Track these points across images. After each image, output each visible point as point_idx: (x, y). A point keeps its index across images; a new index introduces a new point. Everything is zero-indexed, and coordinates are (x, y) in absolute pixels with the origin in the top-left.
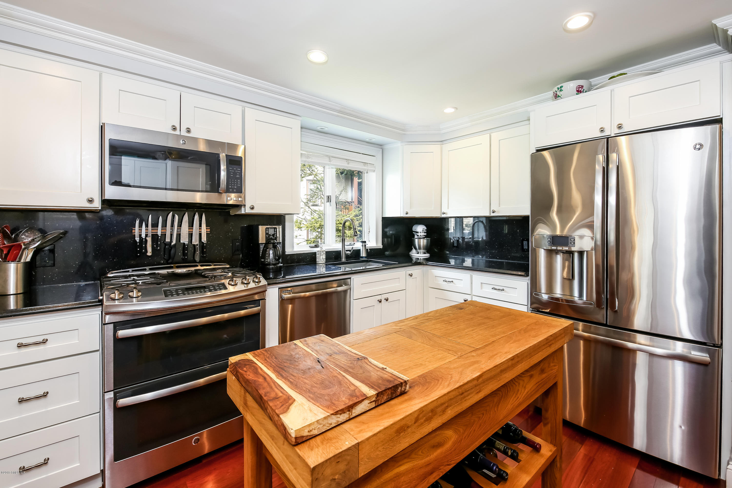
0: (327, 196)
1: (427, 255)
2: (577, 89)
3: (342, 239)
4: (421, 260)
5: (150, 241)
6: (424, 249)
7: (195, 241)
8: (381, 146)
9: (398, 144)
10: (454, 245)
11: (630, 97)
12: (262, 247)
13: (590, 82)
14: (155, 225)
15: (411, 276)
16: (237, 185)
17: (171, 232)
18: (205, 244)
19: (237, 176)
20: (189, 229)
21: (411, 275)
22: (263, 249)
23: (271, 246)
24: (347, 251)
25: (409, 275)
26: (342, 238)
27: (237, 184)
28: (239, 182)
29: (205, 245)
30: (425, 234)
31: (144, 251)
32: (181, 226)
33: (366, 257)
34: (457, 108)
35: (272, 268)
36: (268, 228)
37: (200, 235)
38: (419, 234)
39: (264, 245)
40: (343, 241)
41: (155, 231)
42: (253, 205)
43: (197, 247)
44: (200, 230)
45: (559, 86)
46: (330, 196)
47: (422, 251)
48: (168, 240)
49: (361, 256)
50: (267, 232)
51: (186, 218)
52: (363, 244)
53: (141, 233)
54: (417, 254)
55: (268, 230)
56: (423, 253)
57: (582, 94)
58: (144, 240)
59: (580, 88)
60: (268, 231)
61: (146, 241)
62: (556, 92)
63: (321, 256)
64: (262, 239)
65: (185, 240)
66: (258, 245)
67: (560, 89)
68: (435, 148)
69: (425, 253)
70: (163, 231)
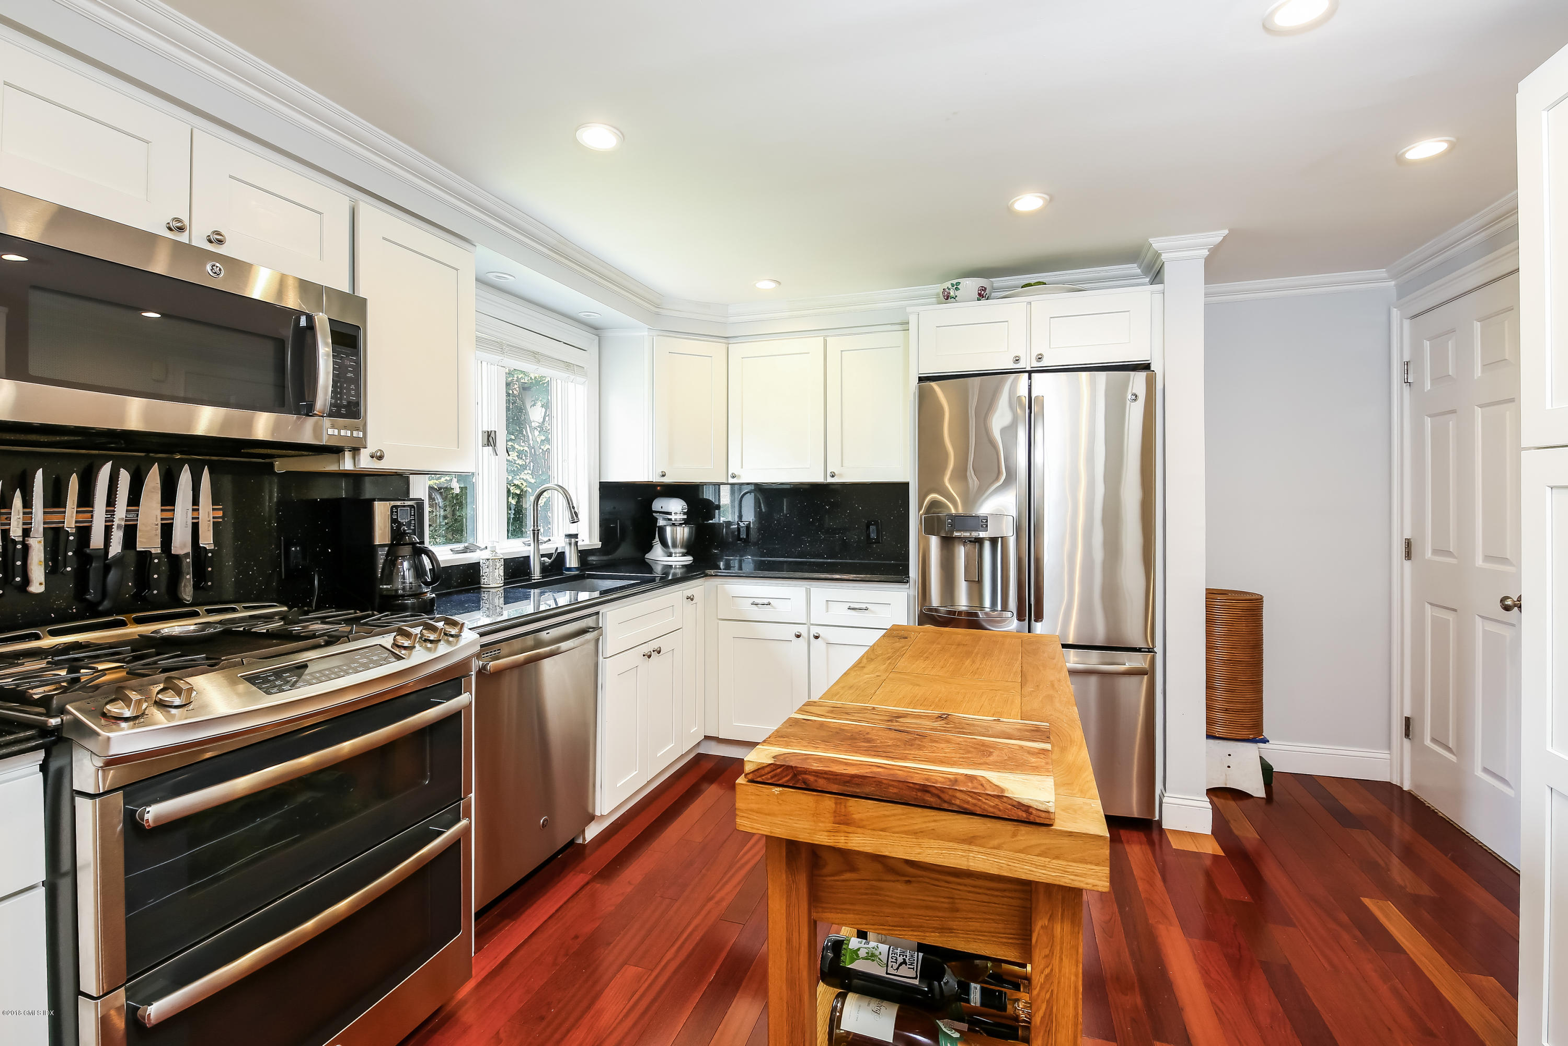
0: (483, 432)
1: (689, 559)
2: (979, 292)
3: (534, 530)
4: (676, 568)
5: (39, 550)
6: (682, 547)
7: (181, 543)
8: (595, 329)
9: (643, 332)
10: (741, 537)
11: (1051, 318)
12: (382, 555)
13: (992, 283)
14: (55, 499)
15: (692, 600)
16: (348, 397)
17: (106, 521)
18: (210, 551)
19: (349, 375)
20: (162, 510)
21: (691, 598)
22: (386, 560)
23: (406, 550)
24: (543, 556)
25: (687, 599)
26: (532, 527)
27: (349, 394)
28: (353, 389)
29: (210, 555)
30: (685, 517)
31: (18, 579)
32: (138, 504)
33: (577, 569)
34: (779, 283)
35: (413, 604)
36: (397, 507)
37: (195, 527)
38: (673, 517)
39: (387, 548)
40: (534, 534)
41: (55, 518)
42: (380, 450)
43: (188, 560)
44: (196, 513)
45: (954, 282)
46: (493, 433)
47: (679, 550)
48: (97, 541)
49: (568, 566)
50: (395, 517)
51: (153, 480)
52: (570, 540)
53: (10, 524)
54: (669, 556)
55: (397, 512)
56: (681, 555)
57: (983, 302)
58: (19, 546)
59: (983, 290)
60: (397, 515)
61: (26, 548)
62: (949, 289)
63: (497, 571)
64: (381, 534)
65: (148, 541)
66: (372, 549)
67: (955, 286)
68: (717, 349)
69: (684, 555)
70: (82, 517)
